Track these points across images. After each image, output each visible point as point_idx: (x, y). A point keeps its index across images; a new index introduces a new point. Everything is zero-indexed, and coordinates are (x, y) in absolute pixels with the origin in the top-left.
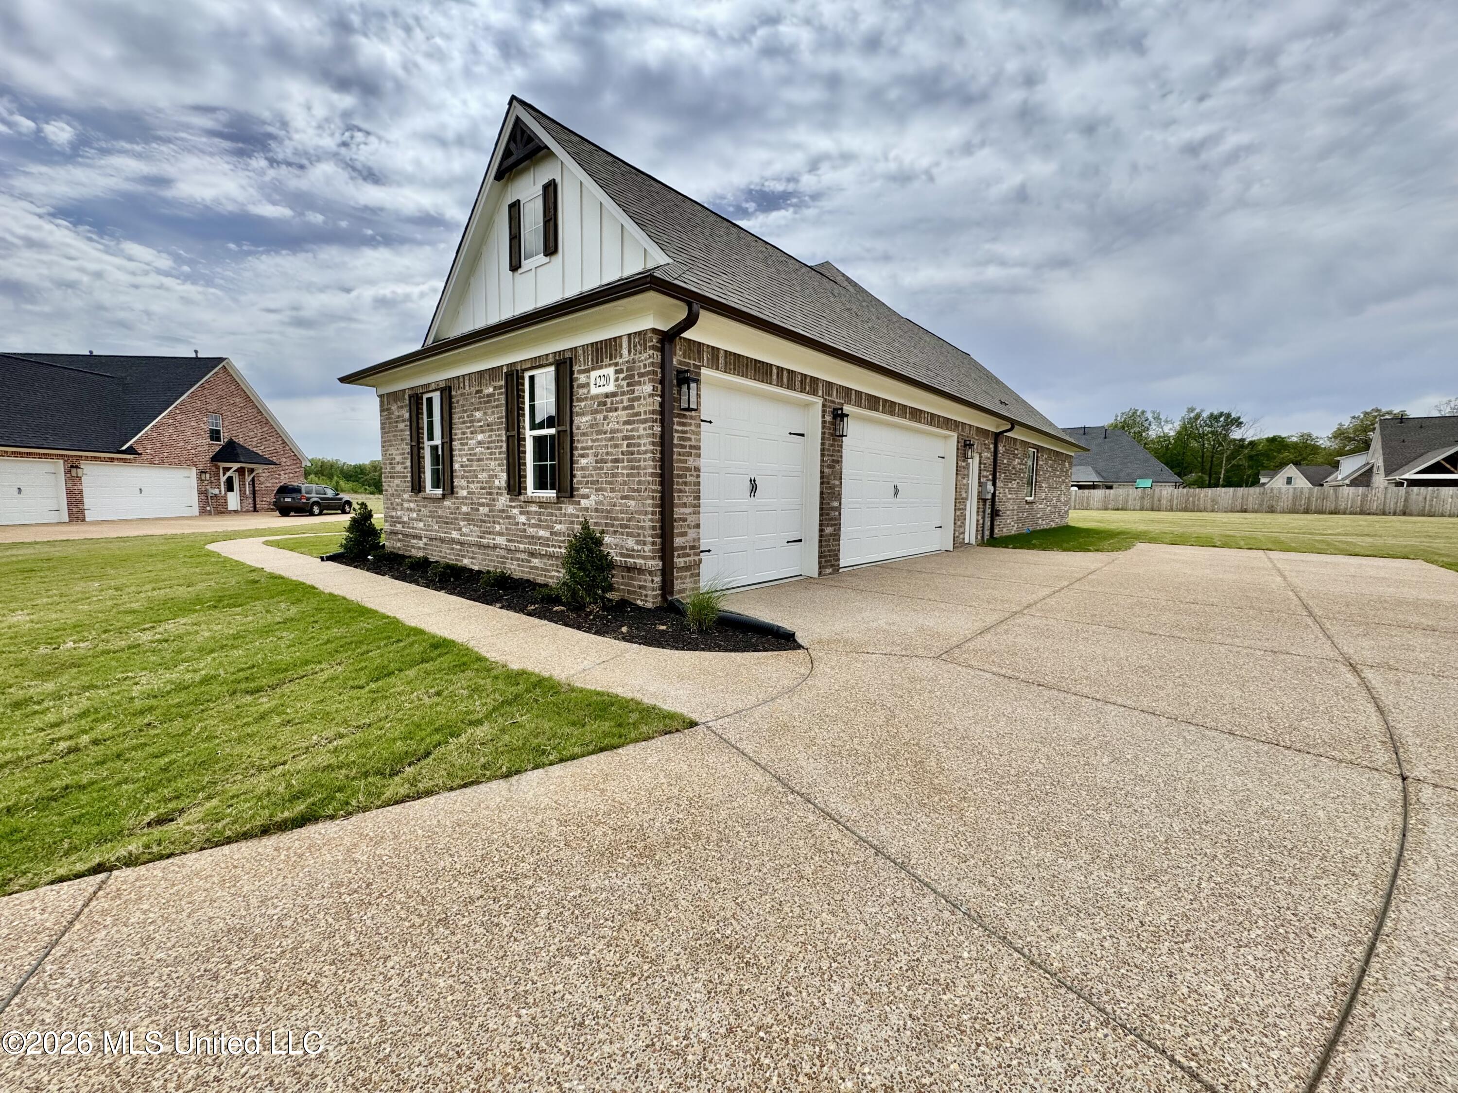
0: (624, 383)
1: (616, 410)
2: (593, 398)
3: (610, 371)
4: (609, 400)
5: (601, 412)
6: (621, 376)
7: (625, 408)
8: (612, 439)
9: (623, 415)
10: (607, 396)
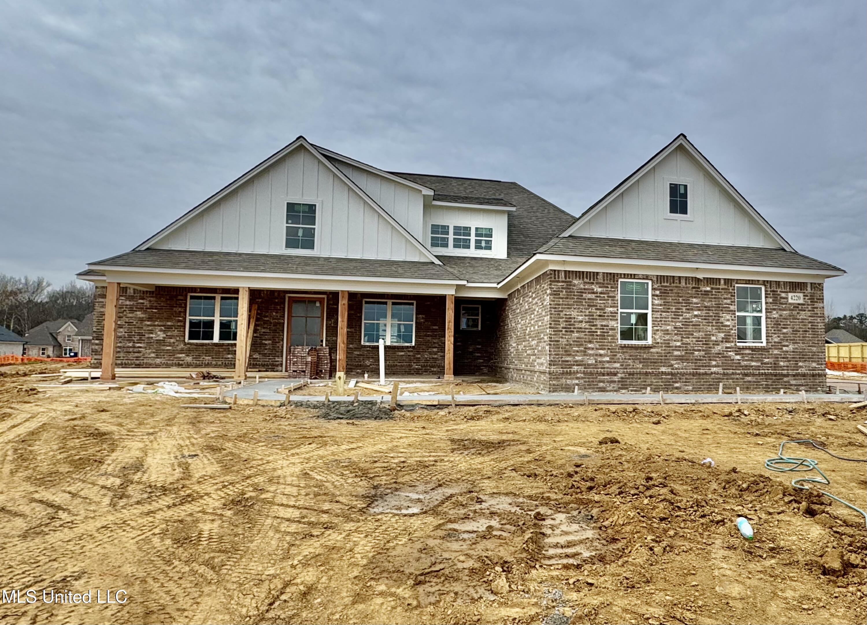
0: (809, 301)
1: (805, 311)
2: (790, 304)
3: (801, 295)
4: (800, 307)
5: (796, 310)
6: (807, 298)
7: (809, 311)
8: (803, 322)
9: (809, 313)
10: (799, 304)
